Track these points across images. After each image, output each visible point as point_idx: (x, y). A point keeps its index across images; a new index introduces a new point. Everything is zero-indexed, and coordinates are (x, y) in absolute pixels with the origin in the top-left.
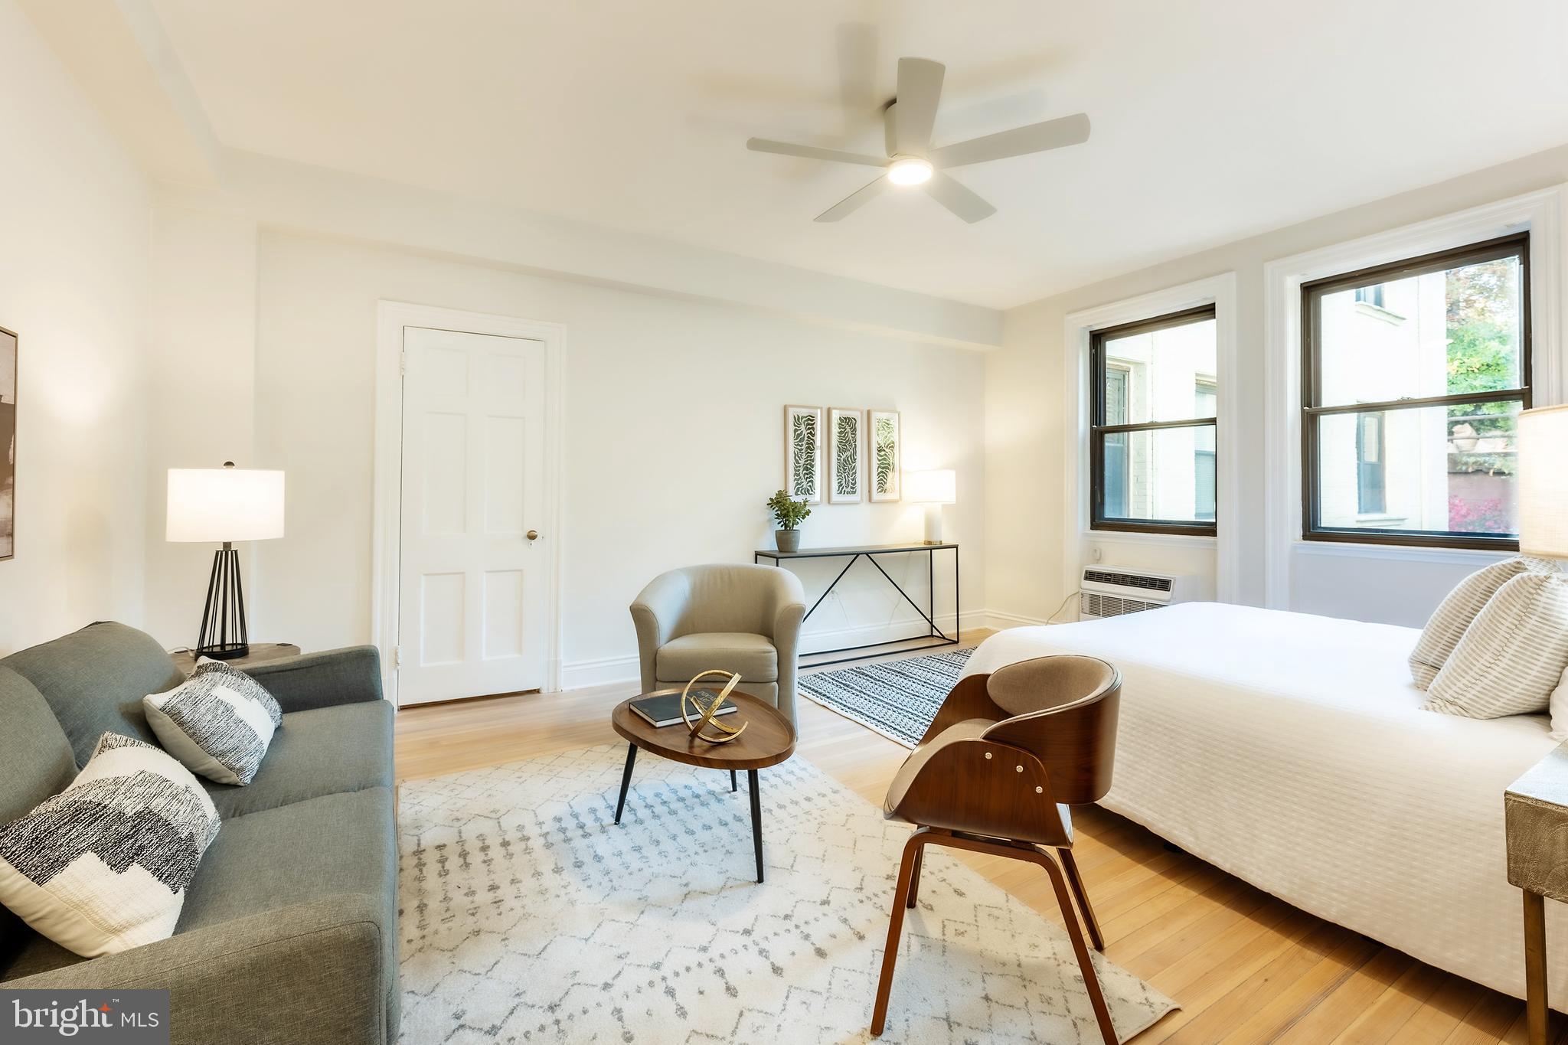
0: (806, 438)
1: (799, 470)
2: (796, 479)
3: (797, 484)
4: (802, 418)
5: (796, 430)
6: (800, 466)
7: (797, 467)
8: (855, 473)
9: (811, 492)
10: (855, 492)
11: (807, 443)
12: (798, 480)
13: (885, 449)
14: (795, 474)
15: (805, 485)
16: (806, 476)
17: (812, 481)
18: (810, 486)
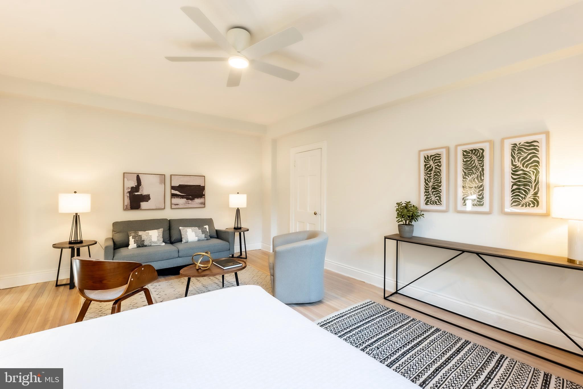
0: (434, 169)
1: (429, 189)
2: (426, 195)
3: (427, 198)
4: (431, 156)
5: (425, 165)
6: (429, 187)
7: (427, 187)
8: (483, 190)
9: (438, 203)
10: (482, 205)
11: (435, 172)
12: (428, 195)
13: (525, 169)
14: (425, 192)
15: (433, 198)
16: (434, 193)
17: (440, 197)
18: (437, 199)
